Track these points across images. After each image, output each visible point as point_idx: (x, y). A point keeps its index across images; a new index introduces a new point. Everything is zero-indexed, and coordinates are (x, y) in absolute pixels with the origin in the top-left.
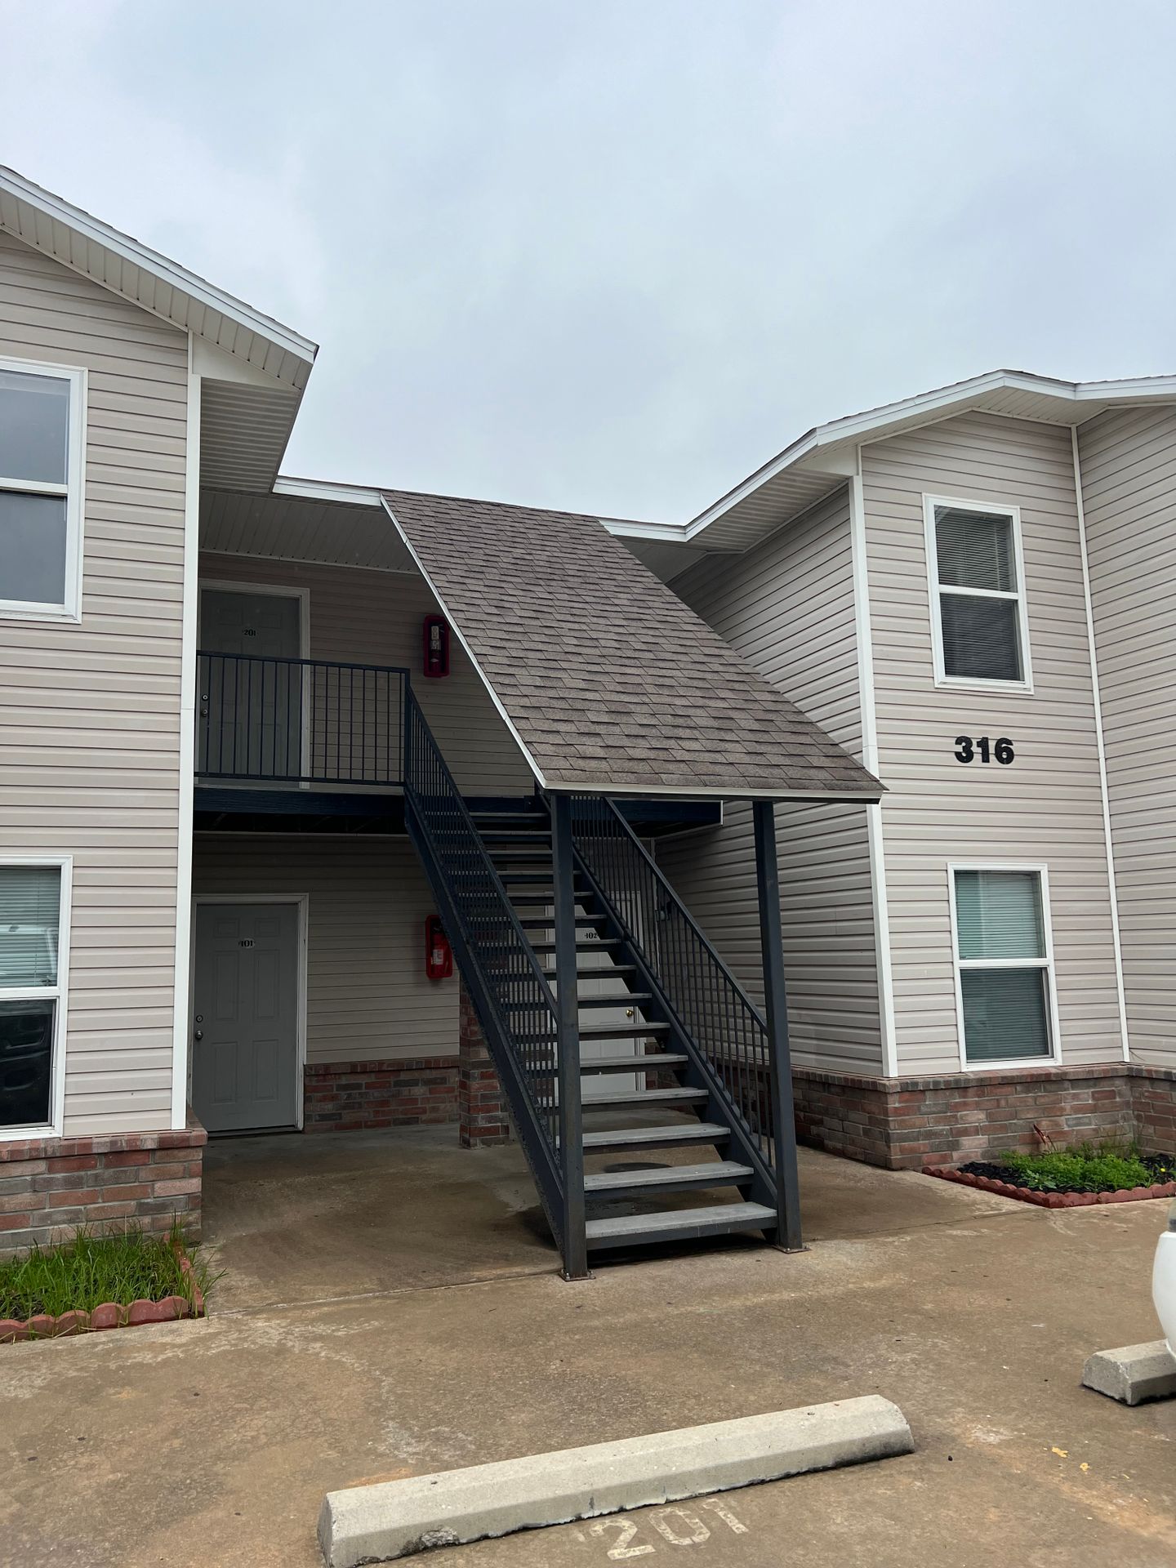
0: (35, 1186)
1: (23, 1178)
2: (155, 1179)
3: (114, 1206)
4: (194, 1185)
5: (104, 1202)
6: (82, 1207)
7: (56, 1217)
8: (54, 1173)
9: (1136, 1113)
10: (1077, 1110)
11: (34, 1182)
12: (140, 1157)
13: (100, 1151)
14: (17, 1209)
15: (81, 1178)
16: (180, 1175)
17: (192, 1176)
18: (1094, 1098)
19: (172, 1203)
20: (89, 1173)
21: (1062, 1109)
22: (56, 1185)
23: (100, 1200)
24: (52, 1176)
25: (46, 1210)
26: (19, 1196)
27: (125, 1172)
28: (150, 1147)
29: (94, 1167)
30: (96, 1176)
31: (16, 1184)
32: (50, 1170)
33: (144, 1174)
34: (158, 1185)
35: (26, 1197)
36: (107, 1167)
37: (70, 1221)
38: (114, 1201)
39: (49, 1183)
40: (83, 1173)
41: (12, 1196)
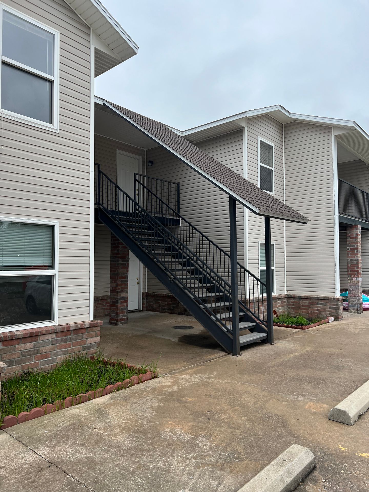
0: (52, 343)
1: (48, 340)
2: (87, 338)
3: (76, 348)
4: (98, 339)
5: (73, 347)
6: (66, 349)
7: (59, 353)
8: (58, 338)
9: (288, 307)
10: (279, 306)
11: (52, 341)
12: (83, 330)
13: (73, 329)
14: (47, 351)
15: (66, 339)
16: (94, 336)
17: (98, 336)
18: (282, 303)
19: (92, 346)
20: (68, 337)
21: (277, 306)
22: (59, 342)
23: (72, 346)
24: (57, 339)
25: (56, 351)
26: (47, 346)
27: (79, 336)
28: (87, 327)
29: (70, 335)
30: (71, 338)
31: (46, 343)
32: (57, 337)
33: (85, 336)
34: (88, 340)
35: (50, 347)
36: (74, 334)
37: (63, 354)
38: (76, 346)
39: (57, 341)
40: (67, 337)
41: (45, 347)
